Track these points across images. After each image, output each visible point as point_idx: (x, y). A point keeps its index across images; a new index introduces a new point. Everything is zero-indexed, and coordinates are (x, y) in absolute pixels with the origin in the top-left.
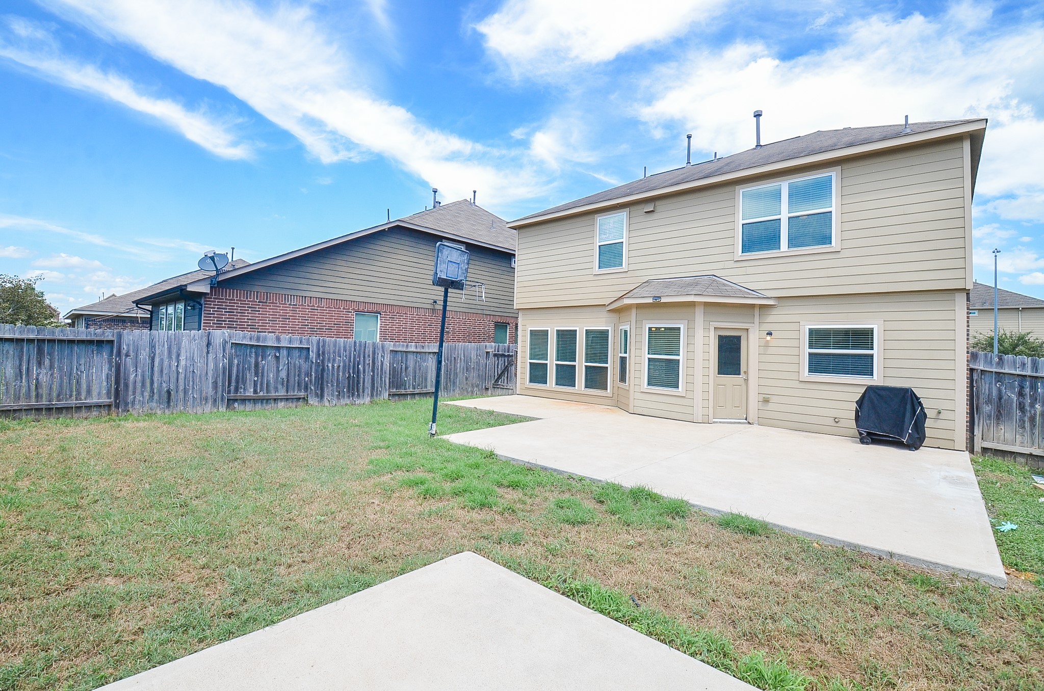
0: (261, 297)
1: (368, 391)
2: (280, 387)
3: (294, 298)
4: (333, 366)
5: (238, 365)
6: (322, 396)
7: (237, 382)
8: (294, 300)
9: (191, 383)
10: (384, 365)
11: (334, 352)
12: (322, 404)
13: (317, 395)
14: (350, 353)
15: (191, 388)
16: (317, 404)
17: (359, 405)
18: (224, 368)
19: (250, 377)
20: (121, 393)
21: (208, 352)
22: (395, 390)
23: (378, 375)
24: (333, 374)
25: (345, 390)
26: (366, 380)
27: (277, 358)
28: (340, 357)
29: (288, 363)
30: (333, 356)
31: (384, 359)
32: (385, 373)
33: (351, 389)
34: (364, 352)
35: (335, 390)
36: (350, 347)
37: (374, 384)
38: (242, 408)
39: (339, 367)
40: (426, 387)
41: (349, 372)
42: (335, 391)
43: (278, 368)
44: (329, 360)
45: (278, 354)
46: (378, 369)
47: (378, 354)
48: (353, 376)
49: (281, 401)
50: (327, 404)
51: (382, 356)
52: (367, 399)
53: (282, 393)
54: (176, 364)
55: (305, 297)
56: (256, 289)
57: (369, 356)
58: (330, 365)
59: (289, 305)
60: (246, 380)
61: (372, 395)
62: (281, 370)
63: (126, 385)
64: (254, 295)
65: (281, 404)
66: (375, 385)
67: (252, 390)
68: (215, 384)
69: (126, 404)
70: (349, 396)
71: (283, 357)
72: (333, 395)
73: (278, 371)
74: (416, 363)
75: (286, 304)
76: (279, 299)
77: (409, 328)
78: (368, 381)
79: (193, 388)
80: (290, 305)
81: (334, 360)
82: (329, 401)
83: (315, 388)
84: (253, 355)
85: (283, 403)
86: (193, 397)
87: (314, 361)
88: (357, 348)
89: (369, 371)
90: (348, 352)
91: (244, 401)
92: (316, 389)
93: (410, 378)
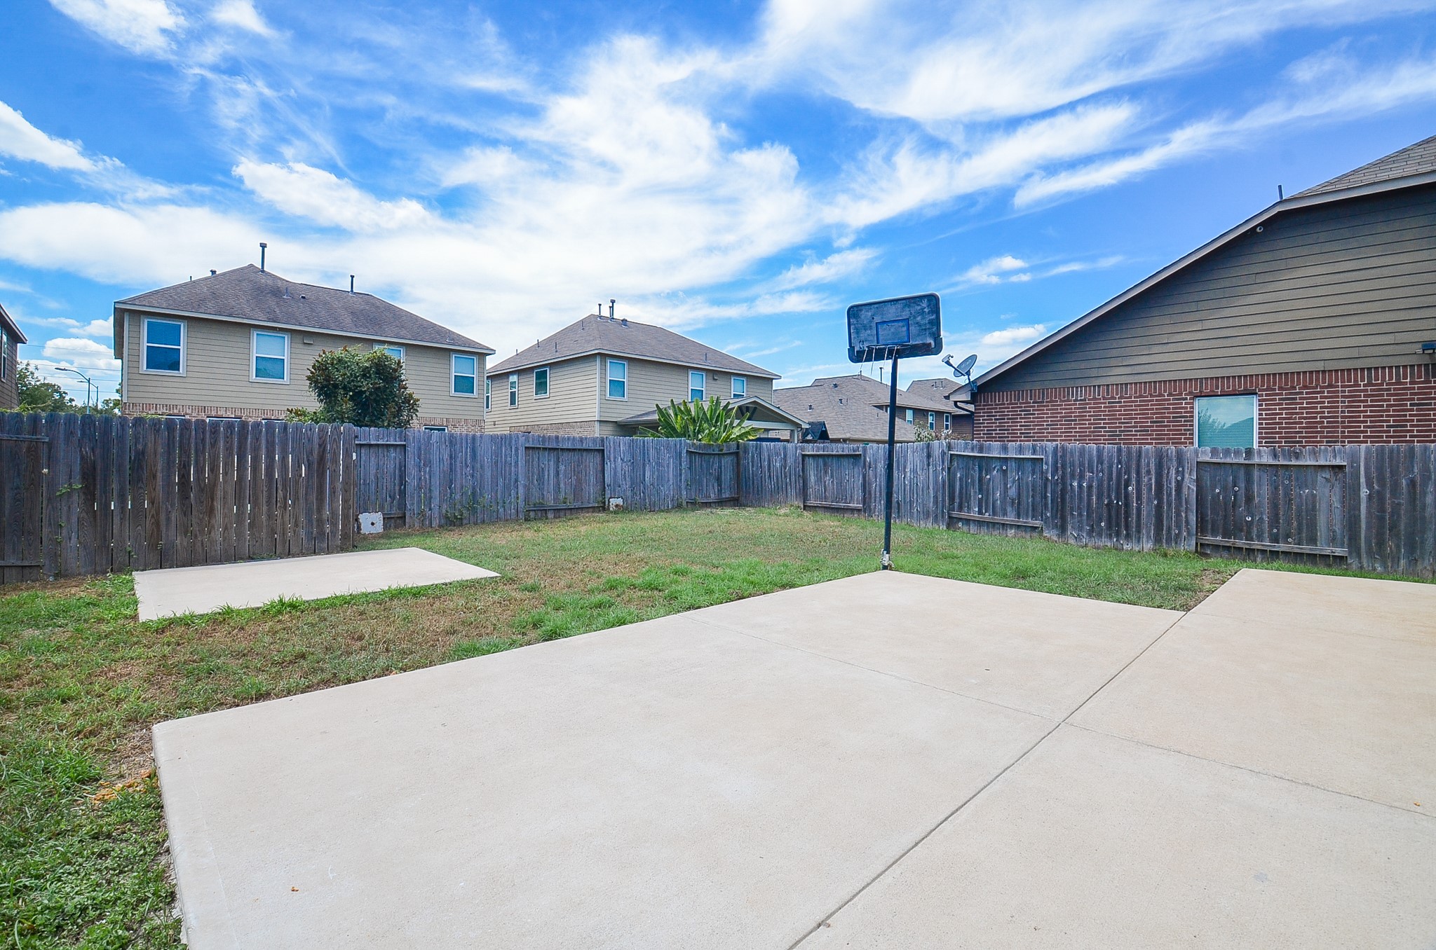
0: (1035, 396)
1: (1149, 529)
2: (1009, 509)
3: (1081, 391)
4: (1080, 486)
5: (960, 478)
6: (1063, 530)
7: (961, 498)
8: (1081, 393)
9: (915, 495)
10: (1185, 491)
11: (1082, 465)
12: (1063, 539)
13: (1055, 526)
14: (1110, 467)
15: (915, 501)
16: (1055, 538)
17: (1131, 553)
18: (944, 481)
19: (975, 496)
20: (867, 500)
21: (928, 465)
22: (1219, 538)
23: (1169, 505)
24: (1080, 499)
25: (1103, 524)
26: (1144, 513)
27: (1005, 472)
28: (1093, 473)
29: (1019, 478)
30: (1080, 470)
31: (1183, 479)
32: (1187, 503)
33: (1114, 523)
34: (1138, 466)
35: (1085, 522)
36: (1111, 458)
37: (1162, 521)
38: (965, 528)
39: (1090, 487)
40: (1313, 540)
41: (1109, 496)
42: (1085, 524)
43: (1006, 485)
44: (1073, 477)
45: (1004, 468)
46: (1169, 495)
47: (1169, 469)
48: (1118, 502)
49: (1011, 529)
50: (1072, 541)
51: (1177, 472)
52: (1148, 546)
53: (1011, 518)
54: (903, 476)
55: (1099, 386)
56: (1028, 387)
57: (1149, 472)
58: (1075, 484)
59: (1074, 401)
60: (970, 498)
61: (1158, 540)
62: (1010, 487)
63: (870, 494)
64: (1027, 395)
65: (1011, 532)
66: (1165, 523)
67: (977, 509)
68: (936, 497)
69: (870, 512)
70: (1111, 535)
71: (1012, 472)
72: (1081, 529)
73: (1006, 489)
74: (1276, 488)
75: (1071, 401)
76: (1060, 395)
77: (1342, 417)
78: (1148, 515)
79: (917, 501)
80: (1076, 400)
81: (1082, 477)
82: (1076, 538)
83: (1052, 516)
84: (977, 468)
85: (1013, 531)
86: (917, 510)
87: (1050, 478)
88: (1124, 459)
89: (1149, 500)
90: (1105, 466)
91: (967, 521)
92: (1054, 516)
93: (1261, 519)
